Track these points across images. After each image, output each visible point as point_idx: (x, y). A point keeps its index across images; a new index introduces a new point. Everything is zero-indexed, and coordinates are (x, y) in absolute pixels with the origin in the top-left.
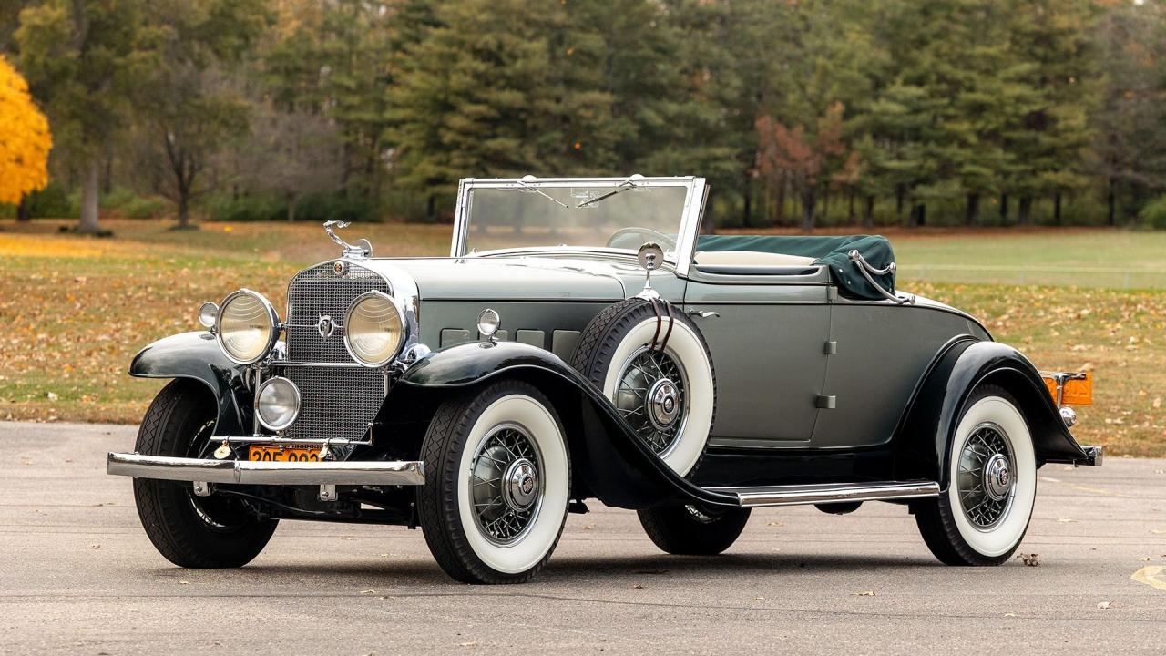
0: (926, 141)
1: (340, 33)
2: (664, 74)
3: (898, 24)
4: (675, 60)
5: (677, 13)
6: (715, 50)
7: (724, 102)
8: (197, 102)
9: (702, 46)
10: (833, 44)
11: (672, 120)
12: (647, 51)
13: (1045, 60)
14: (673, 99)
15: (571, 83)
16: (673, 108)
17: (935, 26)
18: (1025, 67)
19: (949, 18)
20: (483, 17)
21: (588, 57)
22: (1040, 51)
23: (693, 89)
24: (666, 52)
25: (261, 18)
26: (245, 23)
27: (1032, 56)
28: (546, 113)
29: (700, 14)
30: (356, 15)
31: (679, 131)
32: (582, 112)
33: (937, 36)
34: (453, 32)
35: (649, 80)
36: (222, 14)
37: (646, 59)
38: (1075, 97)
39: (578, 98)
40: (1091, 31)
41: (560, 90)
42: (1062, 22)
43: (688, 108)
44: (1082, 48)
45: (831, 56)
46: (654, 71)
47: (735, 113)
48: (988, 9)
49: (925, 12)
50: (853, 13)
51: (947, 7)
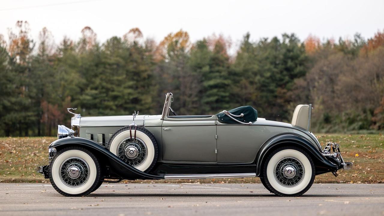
0: (99, 108)
2: (10, 88)
3: (87, 70)
4: (13, 83)
5: (14, 68)
6: (27, 80)
7: (31, 97)
9: (23, 79)
10: (66, 77)
12: (4, 81)
13: (137, 81)
14: (13, 96)
17: (100, 70)
18: (131, 83)
19: (105, 68)
22: (135, 78)
23: (20, 93)
24: (10, 81)
27: (133, 79)
29: (22, 68)
31: (16, 108)
33: (101, 74)
37: (4, 84)
38: (147, 93)
40: (152, 71)
42: (142, 68)
43: (18, 100)
44: (149, 76)
45: (66, 81)
46: (6, 87)
47: (34, 101)
48: (118, 65)
49: (97, 65)
50: (72, 66)
51: (104, 64)
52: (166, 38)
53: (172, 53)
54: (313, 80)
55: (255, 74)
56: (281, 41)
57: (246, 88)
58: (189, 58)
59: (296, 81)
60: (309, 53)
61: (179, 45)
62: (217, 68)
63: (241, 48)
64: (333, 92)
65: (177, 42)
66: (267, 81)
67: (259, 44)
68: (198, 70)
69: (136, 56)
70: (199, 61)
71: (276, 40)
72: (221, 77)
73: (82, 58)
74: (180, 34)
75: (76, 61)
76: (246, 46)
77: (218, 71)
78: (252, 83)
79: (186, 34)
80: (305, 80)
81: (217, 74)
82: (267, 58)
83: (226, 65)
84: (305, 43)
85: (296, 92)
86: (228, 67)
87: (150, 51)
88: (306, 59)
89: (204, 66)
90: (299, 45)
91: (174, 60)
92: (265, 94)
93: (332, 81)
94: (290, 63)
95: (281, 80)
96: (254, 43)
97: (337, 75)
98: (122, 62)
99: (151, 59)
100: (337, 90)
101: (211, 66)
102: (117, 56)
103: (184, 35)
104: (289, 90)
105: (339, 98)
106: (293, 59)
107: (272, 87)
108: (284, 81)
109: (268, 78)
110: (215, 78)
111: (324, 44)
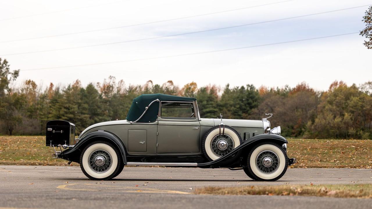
1: (41, 105)
2: (99, 111)
4: (101, 109)
6: (108, 107)
8: (12, 117)
12: (96, 107)
15: (82, 113)
20: (66, 101)
23: (104, 114)
25: (24, 102)
26: (21, 103)
28: (78, 118)
30: (43, 101)
32: (84, 118)
34: (61, 104)
35: (96, 113)
36: (17, 101)
37: (96, 109)
39: (83, 116)
41: (80, 114)
53: (187, 94)
54: (262, 109)
55: (231, 106)
56: (246, 89)
58: (196, 96)
59: (253, 109)
60: (260, 95)
61: (191, 90)
62: (211, 102)
63: (225, 92)
65: (190, 88)
66: (237, 110)
67: (234, 90)
68: (201, 103)
70: (201, 98)
71: (243, 88)
72: (212, 107)
74: (192, 84)
76: (227, 90)
77: (211, 104)
78: (229, 111)
80: (258, 109)
81: (211, 105)
82: (238, 97)
83: (216, 101)
84: (259, 90)
87: (176, 92)
88: (259, 99)
89: (204, 101)
90: (255, 90)
94: (250, 100)
95: (245, 109)
96: (231, 89)
97: (275, 107)
101: (207, 101)
103: (194, 84)
106: (252, 98)
108: (247, 110)
109: (238, 108)
110: (209, 107)
111: (269, 91)
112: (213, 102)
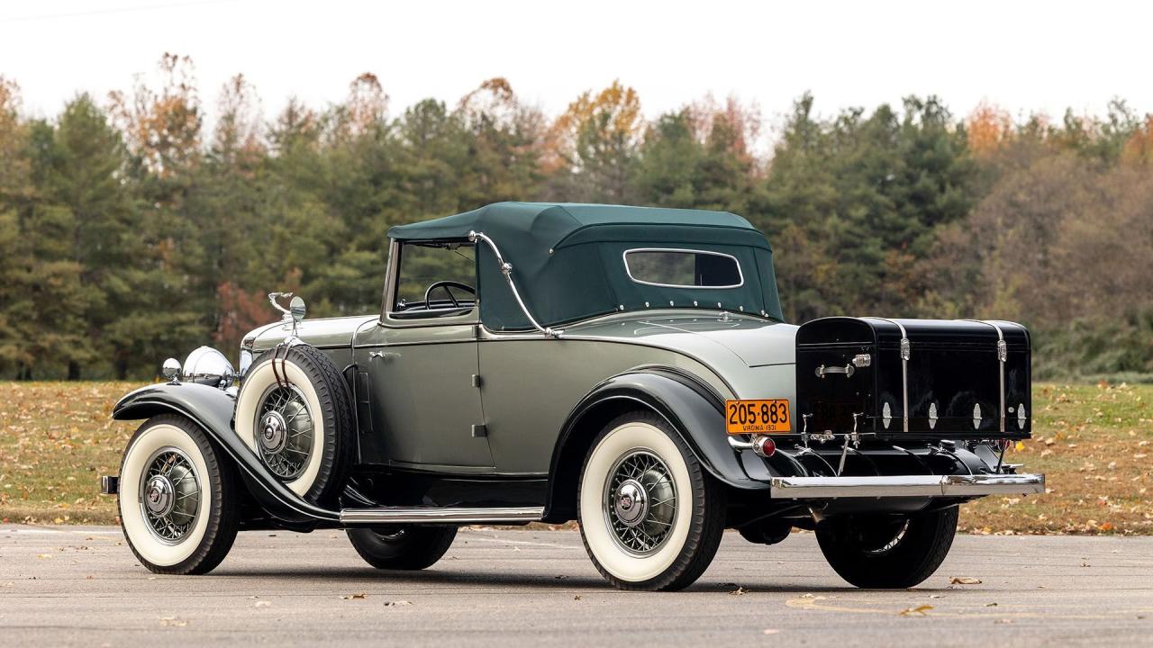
2: (129, 243)
3: (349, 193)
4: (139, 231)
5: (141, 186)
6: (178, 220)
7: (187, 269)
9: (166, 219)
10: (290, 213)
11: (136, 287)
12: (113, 222)
14: (138, 267)
15: (41, 254)
16: (139, 276)
17: (385, 195)
19: (399, 187)
21: (55, 230)
23: (157, 258)
24: (130, 222)
28: (18, 282)
29: (162, 186)
31: (145, 298)
32: (52, 281)
33: (387, 204)
35: (115, 249)
37: (111, 230)
39: (49, 267)
40: (533, 198)
41: (30, 260)
42: (504, 189)
43: (152, 276)
45: (289, 224)
46: (119, 240)
47: (197, 280)
48: (436, 178)
49: (376, 182)
50: (307, 184)
51: (397, 176)
52: (574, 108)
53: (590, 149)
54: (989, 228)
55: (825, 210)
56: (901, 120)
57: (798, 249)
58: (637, 164)
59: (940, 229)
60: (977, 152)
61: (611, 127)
62: (716, 192)
63: (787, 136)
64: (1045, 263)
65: (605, 117)
66: (858, 230)
67: (837, 124)
69: (487, 156)
70: (664, 172)
71: (885, 114)
73: (335, 160)
74: (613, 94)
75: (318, 169)
76: (802, 129)
77: (721, 202)
78: (814, 235)
79: (631, 93)
80: (966, 228)
82: (860, 166)
83: (742, 184)
84: (968, 124)
85: (941, 263)
86: (748, 190)
87: (530, 142)
88: (970, 170)
89: (678, 185)
90: (951, 128)
91: (595, 169)
92: (851, 267)
93: (1042, 231)
94: (925, 181)
95: (898, 228)
96: (825, 123)
97: (1058, 215)
98: (447, 171)
99: (532, 165)
100: (1058, 257)
101: (699, 186)
102: (434, 156)
103: (624, 96)
104: (921, 255)
105: (1061, 280)
106: (933, 167)
107: (873, 247)
108: (908, 231)
109: (860, 223)
111: (1020, 128)
112: (727, 191)
